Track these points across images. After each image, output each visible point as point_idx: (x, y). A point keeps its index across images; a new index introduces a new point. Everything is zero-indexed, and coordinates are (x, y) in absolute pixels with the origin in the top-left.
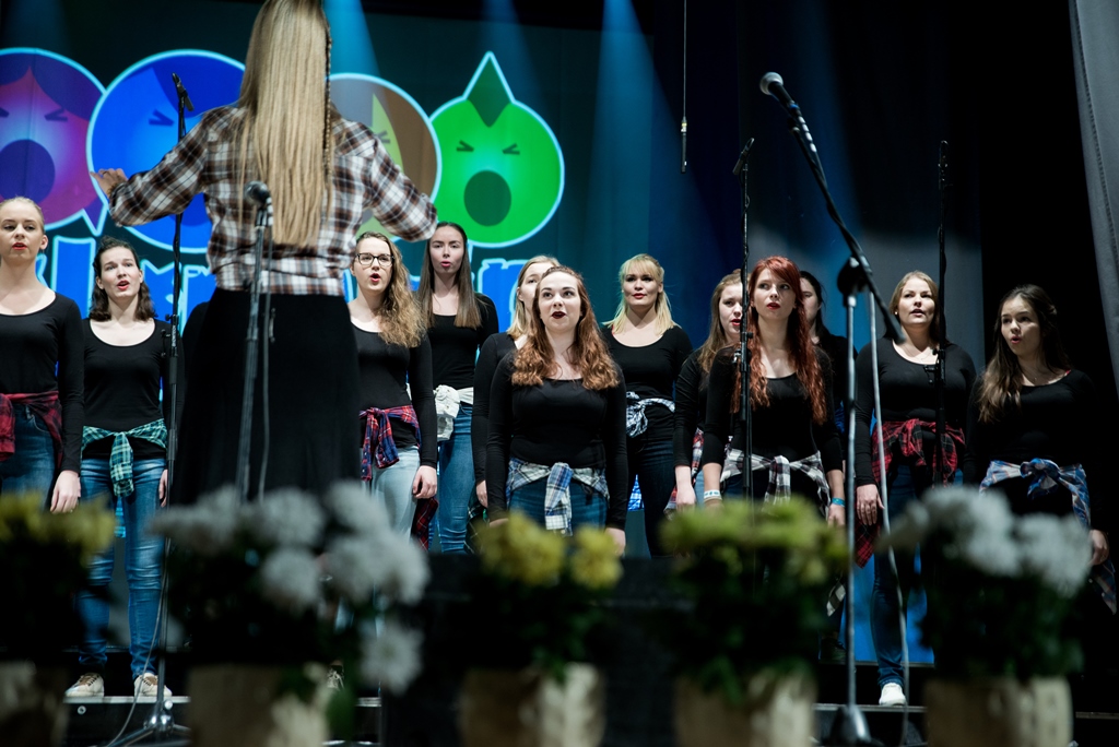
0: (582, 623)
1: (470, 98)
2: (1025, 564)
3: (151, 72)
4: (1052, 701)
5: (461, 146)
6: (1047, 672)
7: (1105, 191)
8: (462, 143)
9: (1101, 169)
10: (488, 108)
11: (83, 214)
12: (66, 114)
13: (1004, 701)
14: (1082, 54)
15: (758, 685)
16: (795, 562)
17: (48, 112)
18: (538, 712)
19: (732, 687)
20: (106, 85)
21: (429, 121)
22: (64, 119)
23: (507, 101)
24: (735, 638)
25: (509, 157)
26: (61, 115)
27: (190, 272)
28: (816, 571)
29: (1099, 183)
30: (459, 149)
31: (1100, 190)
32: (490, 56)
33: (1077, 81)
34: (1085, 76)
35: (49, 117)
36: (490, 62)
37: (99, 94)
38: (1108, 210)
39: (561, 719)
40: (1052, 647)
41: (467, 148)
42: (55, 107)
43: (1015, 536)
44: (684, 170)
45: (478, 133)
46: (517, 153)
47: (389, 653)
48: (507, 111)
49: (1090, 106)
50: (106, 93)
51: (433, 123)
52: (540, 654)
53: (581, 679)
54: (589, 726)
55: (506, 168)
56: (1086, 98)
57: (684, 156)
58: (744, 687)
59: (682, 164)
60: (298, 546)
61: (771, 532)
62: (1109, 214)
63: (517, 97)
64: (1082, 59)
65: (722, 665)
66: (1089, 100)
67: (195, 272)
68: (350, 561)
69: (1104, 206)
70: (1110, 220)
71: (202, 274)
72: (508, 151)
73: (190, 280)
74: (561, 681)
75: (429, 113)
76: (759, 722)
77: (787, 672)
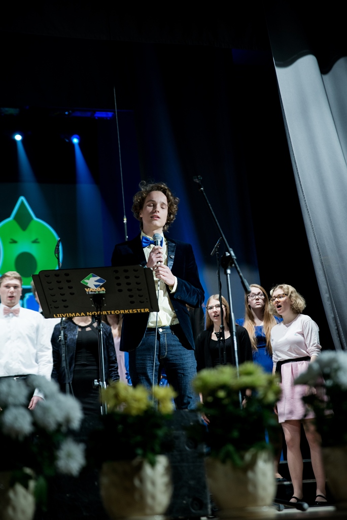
0: (161, 433)
7: (315, 238)
8: (12, 239)
9: (313, 228)
10: (23, 222)
14: (299, 178)
15: (248, 456)
16: (260, 393)
18: (142, 481)
19: (236, 458)
23: (31, 219)
24: (235, 434)
25: (35, 245)
29: (312, 234)
30: (11, 243)
31: (313, 238)
32: (22, 198)
33: (298, 190)
34: (302, 188)
38: (318, 246)
39: (153, 483)
41: (14, 242)
44: (126, 240)
45: (19, 235)
46: (38, 242)
47: (69, 456)
49: (305, 201)
52: (139, 451)
53: (162, 461)
54: (167, 485)
55: (34, 250)
56: (303, 197)
57: (126, 233)
58: (242, 458)
59: (125, 237)
61: (246, 380)
62: (318, 248)
63: (37, 216)
64: (300, 180)
65: (230, 448)
66: (304, 198)
69: (316, 245)
70: (319, 251)
72: (35, 242)
74: (153, 464)
76: (250, 474)
77: (263, 448)
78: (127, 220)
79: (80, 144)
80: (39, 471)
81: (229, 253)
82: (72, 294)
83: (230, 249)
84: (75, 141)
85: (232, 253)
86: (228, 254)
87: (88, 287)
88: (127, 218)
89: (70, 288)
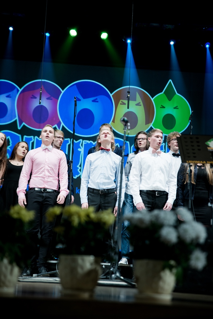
1: (164, 93)
3: (75, 86)
5: (162, 107)
8: (162, 106)
10: (170, 95)
11: (56, 126)
12: (52, 98)
17: (48, 97)
20: (63, 90)
21: (152, 99)
22: (51, 99)
25: (175, 110)
26: (50, 98)
27: (85, 142)
30: (161, 107)
32: (170, 80)
35: (47, 99)
36: (170, 82)
37: (61, 92)
41: (164, 107)
42: (49, 96)
45: (167, 103)
46: (178, 109)
47: (198, 259)
48: (175, 96)
50: (63, 92)
51: (154, 100)
55: (174, 113)
60: (170, 226)
63: (178, 93)
67: (86, 142)
68: (186, 231)
71: (88, 143)
72: (175, 108)
73: (85, 144)
75: (152, 98)
79: (209, 48)
80: (178, 263)
82: (199, 150)
84: (207, 46)
87: (209, 147)
89: (198, 146)
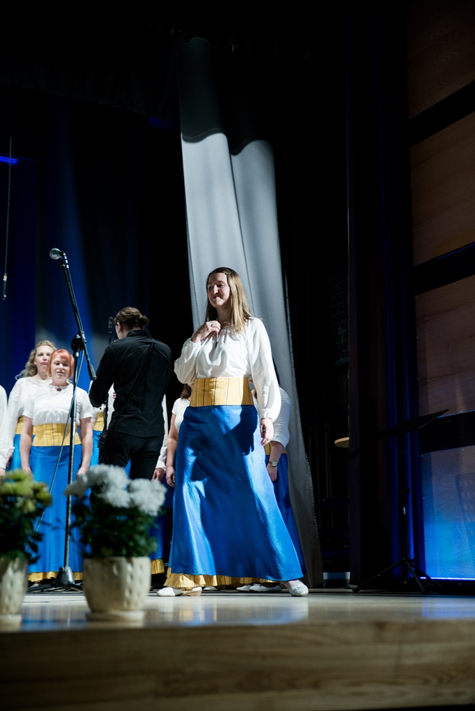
2: (132, 501)
4: (141, 567)
6: (140, 554)
13: (119, 568)
28: (31, 506)
40: (142, 542)
43: (129, 489)
44: (4, 299)
57: (4, 293)
59: (3, 296)
77: (14, 558)
78: (8, 279)
81: (80, 335)
83: (82, 332)
85: (83, 335)
86: (78, 337)
88: (8, 276)
